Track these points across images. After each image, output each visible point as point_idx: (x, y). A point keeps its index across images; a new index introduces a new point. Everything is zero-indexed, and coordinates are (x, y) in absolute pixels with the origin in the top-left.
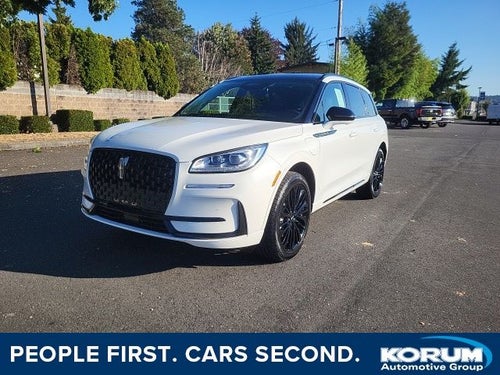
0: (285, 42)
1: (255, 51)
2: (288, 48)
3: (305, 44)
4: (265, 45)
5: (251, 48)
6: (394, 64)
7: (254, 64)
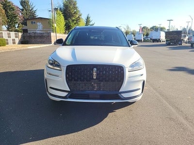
0: (21, 7)
1: (7, 10)
2: (22, 10)
3: (30, 9)
4: (11, 8)
5: (4, 9)
6: (73, 21)
7: (7, 16)
